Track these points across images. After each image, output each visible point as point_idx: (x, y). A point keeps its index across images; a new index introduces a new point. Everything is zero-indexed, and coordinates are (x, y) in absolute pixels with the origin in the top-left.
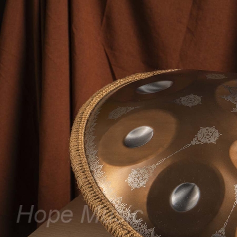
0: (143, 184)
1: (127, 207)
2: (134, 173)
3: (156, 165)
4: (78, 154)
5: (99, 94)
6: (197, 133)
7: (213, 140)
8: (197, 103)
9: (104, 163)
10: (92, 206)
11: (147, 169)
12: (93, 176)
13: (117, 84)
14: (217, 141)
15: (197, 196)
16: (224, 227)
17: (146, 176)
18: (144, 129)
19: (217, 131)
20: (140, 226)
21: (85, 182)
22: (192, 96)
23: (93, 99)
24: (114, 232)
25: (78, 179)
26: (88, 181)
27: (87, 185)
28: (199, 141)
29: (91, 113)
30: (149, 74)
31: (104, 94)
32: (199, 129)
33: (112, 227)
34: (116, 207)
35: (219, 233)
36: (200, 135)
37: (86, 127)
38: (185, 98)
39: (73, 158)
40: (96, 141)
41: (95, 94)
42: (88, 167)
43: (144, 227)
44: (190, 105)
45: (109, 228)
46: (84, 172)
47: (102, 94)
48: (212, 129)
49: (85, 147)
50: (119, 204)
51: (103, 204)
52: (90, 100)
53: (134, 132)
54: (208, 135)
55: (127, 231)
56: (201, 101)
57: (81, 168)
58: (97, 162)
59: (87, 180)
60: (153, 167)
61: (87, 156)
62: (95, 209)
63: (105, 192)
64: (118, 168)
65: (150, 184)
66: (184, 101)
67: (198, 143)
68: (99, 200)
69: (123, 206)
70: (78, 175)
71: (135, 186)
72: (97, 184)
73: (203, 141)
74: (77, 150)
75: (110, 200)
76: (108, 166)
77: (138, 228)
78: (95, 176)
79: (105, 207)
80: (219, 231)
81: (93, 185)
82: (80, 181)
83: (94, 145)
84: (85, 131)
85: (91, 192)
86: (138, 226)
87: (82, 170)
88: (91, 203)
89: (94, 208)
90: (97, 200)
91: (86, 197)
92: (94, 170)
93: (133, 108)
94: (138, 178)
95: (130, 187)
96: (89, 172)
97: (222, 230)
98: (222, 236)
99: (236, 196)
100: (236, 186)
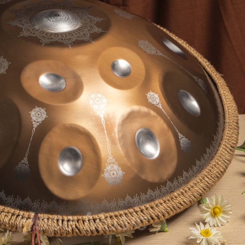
7: (3, 71)
14: (7, 71)
16: (26, 156)
19: (6, 60)
35: (23, 163)
80: (22, 161)
97: (25, 160)
98: (26, 166)
99: (34, 123)
100: (33, 113)
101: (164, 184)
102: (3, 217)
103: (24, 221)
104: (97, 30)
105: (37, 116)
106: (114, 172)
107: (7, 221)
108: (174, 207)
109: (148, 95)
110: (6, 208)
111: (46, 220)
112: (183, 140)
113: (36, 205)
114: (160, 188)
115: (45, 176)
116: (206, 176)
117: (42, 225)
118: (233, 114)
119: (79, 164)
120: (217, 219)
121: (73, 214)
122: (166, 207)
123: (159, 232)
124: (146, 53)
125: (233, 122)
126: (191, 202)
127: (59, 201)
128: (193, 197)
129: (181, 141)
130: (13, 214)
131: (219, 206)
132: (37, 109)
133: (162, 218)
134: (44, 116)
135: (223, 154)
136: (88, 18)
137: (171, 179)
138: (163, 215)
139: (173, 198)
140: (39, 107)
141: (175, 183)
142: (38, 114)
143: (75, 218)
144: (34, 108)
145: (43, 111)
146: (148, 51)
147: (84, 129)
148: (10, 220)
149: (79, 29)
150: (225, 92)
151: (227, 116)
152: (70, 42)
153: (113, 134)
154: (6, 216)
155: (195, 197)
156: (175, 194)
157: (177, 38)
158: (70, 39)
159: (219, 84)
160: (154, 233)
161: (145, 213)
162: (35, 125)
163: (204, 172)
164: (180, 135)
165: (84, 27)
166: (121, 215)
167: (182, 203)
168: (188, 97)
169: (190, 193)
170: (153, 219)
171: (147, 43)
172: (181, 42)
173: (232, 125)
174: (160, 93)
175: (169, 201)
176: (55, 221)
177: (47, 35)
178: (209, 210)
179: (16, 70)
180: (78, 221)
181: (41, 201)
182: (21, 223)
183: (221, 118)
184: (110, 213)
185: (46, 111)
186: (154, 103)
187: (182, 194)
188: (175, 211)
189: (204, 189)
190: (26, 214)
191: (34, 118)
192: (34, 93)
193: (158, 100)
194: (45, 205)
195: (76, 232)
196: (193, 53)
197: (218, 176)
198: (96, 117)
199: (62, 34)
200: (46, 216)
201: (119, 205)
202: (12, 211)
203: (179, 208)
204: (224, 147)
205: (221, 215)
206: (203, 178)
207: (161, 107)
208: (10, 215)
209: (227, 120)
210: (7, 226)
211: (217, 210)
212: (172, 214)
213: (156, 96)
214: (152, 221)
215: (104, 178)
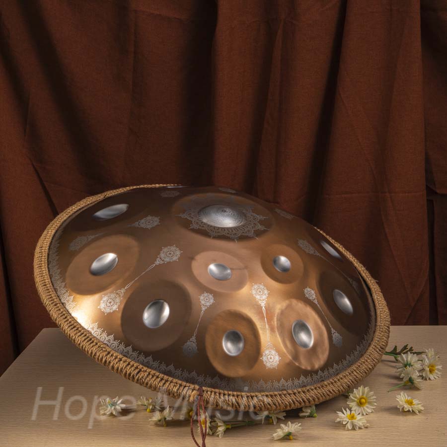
0: (115, 307)
1: (103, 331)
2: (105, 298)
3: (126, 288)
4: (46, 289)
5: (54, 226)
6: (159, 253)
7: (175, 258)
8: (156, 224)
9: (74, 295)
10: (70, 335)
11: (117, 294)
12: (65, 308)
13: (69, 212)
14: (179, 259)
15: (166, 312)
16: (195, 335)
17: (118, 300)
18: (108, 256)
19: (178, 249)
20: (118, 346)
21: (59, 314)
22: (149, 218)
23: (48, 232)
24: (95, 355)
25: (51, 312)
26: (62, 313)
27: (61, 316)
28: (163, 261)
29: (50, 247)
30: (100, 197)
31: (58, 225)
32: (161, 249)
33: (92, 351)
34: (92, 333)
35: (191, 341)
36: (162, 255)
37: (48, 262)
38: (143, 221)
39: (42, 293)
40: (63, 274)
41: (49, 226)
42: (58, 300)
43: (122, 347)
44: (149, 227)
45: (90, 352)
46: (55, 305)
47: (56, 225)
48: (173, 248)
49: (52, 282)
50: (95, 330)
51: (80, 331)
52: (45, 232)
53: (99, 260)
54: (170, 254)
55: (106, 353)
56: (160, 222)
57: (52, 302)
58: (67, 294)
59: (60, 312)
60: (123, 291)
61: (56, 290)
62: (73, 338)
63: (79, 321)
64: (89, 296)
65: (122, 306)
66: (142, 223)
67: (162, 262)
68: (76, 328)
69: (99, 331)
70: (50, 309)
71: (108, 310)
72: (71, 315)
73: (165, 260)
74: (44, 285)
75: (86, 327)
76: (78, 296)
77: (117, 349)
78: (68, 307)
79: (82, 334)
80: (191, 339)
81: (67, 315)
82: (54, 314)
83: (61, 278)
84: (48, 265)
85: (66, 323)
86: (117, 347)
87: (54, 304)
88: (69, 333)
89: (72, 336)
90: (74, 329)
91: (63, 328)
92: (66, 302)
93: (93, 237)
94: (110, 303)
95: (103, 313)
96: (61, 304)
97: (193, 338)
98: (194, 344)
99: (202, 306)
100: (202, 298)
101: (316, 372)
102: (172, 387)
103: (191, 392)
104: (260, 227)
105: (205, 301)
106: (272, 356)
107: (175, 390)
108: (323, 394)
109: (306, 291)
110: (174, 380)
111: (209, 393)
112: (336, 335)
113: (201, 379)
114: (311, 375)
115: (210, 354)
116: (355, 371)
117: (206, 397)
118: (385, 318)
119: (241, 345)
120: (362, 408)
121: (233, 390)
122: (317, 393)
123: (309, 416)
124: (305, 252)
125: (384, 325)
126: (339, 392)
127: (222, 377)
128: (342, 388)
129: (334, 336)
130: (181, 385)
131: (365, 396)
132: (206, 294)
133: (313, 402)
134: (212, 301)
135: (373, 353)
136: (251, 215)
137: (323, 369)
138: (314, 400)
139: (323, 386)
140: (207, 292)
141: (326, 373)
142: (207, 299)
143: (235, 393)
144: (204, 293)
145: (211, 296)
146: (307, 251)
147: (247, 315)
148: (178, 389)
149: (243, 226)
150: (379, 297)
151: (379, 319)
152: (236, 237)
153: (272, 322)
154: (174, 386)
155: (344, 388)
156: (326, 383)
157: (333, 241)
158: (236, 234)
159: (373, 289)
160: (304, 417)
161: (297, 396)
162: (204, 309)
163: (354, 367)
164: (333, 331)
165: (248, 224)
166: (275, 395)
167: (331, 391)
168: (342, 297)
169: (339, 384)
170: (304, 401)
171: (305, 242)
172: (337, 245)
173: (382, 329)
174: (317, 290)
175: (319, 388)
176: (217, 394)
177: (214, 229)
178: (356, 400)
179: (188, 258)
180: (237, 396)
181: (205, 376)
182: (188, 393)
183: (373, 321)
184: (266, 393)
185: (213, 296)
186: (311, 298)
187: (332, 383)
188: (324, 397)
189: (352, 382)
190: (192, 386)
191: (203, 302)
192: (203, 280)
193: (314, 297)
194: (209, 380)
195: (236, 406)
196: (349, 257)
197: (367, 371)
198: (258, 305)
199: (228, 229)
200: (209, 389)
201: (274, 387)
202: (180, 382)
203: (328, 395)
204: (374, 347)
205: (367, 405)
206: (352, 372)
207: (316, 302)
208: (178, 385)
209: (378, 324)
210: (175, 394)
211: (363, 401)
212: (322, 400)
213: (313, 292)
214: (303, 404)
215: (262, 361)
